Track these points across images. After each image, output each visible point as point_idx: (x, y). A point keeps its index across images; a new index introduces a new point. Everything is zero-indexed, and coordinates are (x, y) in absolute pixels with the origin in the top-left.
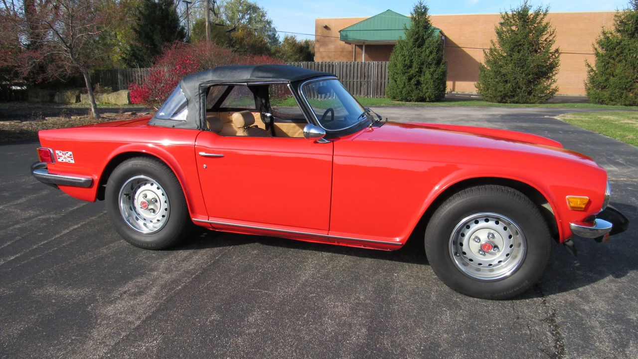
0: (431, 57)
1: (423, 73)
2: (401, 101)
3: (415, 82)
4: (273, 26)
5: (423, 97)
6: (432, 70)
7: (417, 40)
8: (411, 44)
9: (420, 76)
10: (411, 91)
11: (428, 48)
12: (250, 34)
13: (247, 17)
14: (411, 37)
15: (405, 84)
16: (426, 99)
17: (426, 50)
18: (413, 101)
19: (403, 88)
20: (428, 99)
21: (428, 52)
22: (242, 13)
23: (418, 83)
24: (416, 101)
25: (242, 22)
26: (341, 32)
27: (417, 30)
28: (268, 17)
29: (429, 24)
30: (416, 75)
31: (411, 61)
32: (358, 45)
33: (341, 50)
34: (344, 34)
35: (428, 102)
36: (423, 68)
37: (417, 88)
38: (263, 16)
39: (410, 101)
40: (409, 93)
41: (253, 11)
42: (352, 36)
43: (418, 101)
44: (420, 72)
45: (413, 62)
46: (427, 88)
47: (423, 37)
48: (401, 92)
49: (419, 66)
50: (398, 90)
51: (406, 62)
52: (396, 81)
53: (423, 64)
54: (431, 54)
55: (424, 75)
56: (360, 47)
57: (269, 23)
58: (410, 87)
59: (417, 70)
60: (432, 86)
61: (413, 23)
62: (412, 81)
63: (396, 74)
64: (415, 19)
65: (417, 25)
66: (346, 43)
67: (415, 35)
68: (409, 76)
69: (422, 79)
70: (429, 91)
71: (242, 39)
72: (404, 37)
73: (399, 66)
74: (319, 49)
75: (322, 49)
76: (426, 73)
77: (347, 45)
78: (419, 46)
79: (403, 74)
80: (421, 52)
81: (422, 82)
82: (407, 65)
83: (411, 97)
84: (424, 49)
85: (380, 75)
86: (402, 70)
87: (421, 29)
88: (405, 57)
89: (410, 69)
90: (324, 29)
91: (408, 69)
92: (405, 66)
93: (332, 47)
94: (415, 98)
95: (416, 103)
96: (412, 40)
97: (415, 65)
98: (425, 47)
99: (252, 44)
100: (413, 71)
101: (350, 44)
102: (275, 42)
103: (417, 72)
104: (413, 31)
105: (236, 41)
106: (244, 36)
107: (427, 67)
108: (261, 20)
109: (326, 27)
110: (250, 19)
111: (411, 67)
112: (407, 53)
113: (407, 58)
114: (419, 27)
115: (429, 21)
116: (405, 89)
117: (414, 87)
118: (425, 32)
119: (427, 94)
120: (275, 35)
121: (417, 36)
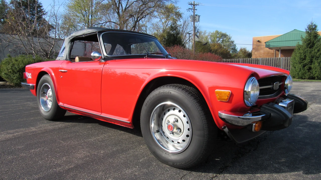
0: (318, 53)
1: (313, 63)
2: (298, 79)
3: (308, 68)
4: (234, 43)
5: (313, 76)
6: (319, 61)
7: (309, 44)
8: (305, 46)
9: (311, 64)
10: (305, 73)
11: (316, 48)
12: (221, 47)
13: (221, 40)
14: (305, 42)
15: (301, 69)
16: (315, 77)
17: (315, 49)
18: (306, 79)
19: (299, 71)
20: (316, 78)
21: (316, 50)
22: (219, 38)
23: (310, 69)
24: (308, 79)
25: (219, 42)
26: (266, 43)
27: (310, 38)
28: (232, 39)
29: (318, 34)
30: (308, 64)
31: (305, 56)
32: (277, 50)
33: (267, 53)
34: (268, 44)
35: (317, 79)
36: (313, 60)
37: (309, 71)
38: (230, 39)
39: (304, 79)
40: (303, 74)
41: (225, 37)
42: (272, 44)
43: (310, 79)
44: (311, 62)
45: (306, 57)
46: (316, 72)
47: (313, 42)
48: (298, 74)
49: (310, 59)
50: (296, 73)
51: (302, 57)
52: (295, 68)
53: (313, 57)
54: (319, 51)
55: (314, 64)
56: (278, 51)
57: (233, 42)
58: (304, 71)
59: (309, 61)
60: (319, 70)
61: (307, 35)
62: (306, 67)
63: (295, 64)
64: (308, 32)
65: (309, 35)
66: (269, 49)
67: (308, 41)
68: (304, 64)
69: (312, 66)
70: (317, 73)
71: (217, 50)
72: (301, 43)
73: (297, 59)
74: (254, 53)
75: (256, 53)
76: (315, 62)
77: (270, 50)
78: (310, 48)
79: (299, 63)
80: (312, 51)
81: (313, 68)
82: (302, 58)
83: (305, 76)
84: (314, 49)
85: (286, 65)
86: (299, 61)
87: (312, 37)
88: (301, 54)
89: (304, 61)
90: (257, 42)
91: (303, 60)
92: (301, 59)
93: (262, 51)
94: (307, 77)
95: (308, 80)
96: (306, 44)
97: (307, 58)
98: (314, 47)
99: (222, 52)
100: (306, 62)
101: (272, 49)
102: (235, 51)
103: (309, 62)
104: (307, 39)
105: (213, 51)
106: (217, 49)
107: (316, 59)
108: (228, 41)
109: (259, 41)
110: (223, 41)
111: (305, 59)
112: (302, 51)
113: (302, 54)
114: (311, 37)
115: (318, 33)
116: (301, 72)
117: (307, 71)
118: (315, 39)
119: (316, 75)
120: (235, 48)
121: (309, 42)
